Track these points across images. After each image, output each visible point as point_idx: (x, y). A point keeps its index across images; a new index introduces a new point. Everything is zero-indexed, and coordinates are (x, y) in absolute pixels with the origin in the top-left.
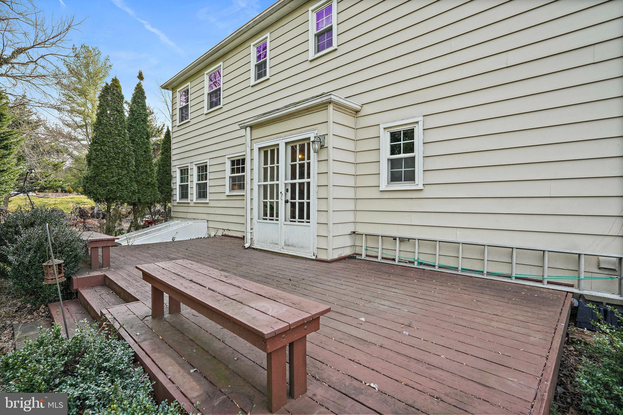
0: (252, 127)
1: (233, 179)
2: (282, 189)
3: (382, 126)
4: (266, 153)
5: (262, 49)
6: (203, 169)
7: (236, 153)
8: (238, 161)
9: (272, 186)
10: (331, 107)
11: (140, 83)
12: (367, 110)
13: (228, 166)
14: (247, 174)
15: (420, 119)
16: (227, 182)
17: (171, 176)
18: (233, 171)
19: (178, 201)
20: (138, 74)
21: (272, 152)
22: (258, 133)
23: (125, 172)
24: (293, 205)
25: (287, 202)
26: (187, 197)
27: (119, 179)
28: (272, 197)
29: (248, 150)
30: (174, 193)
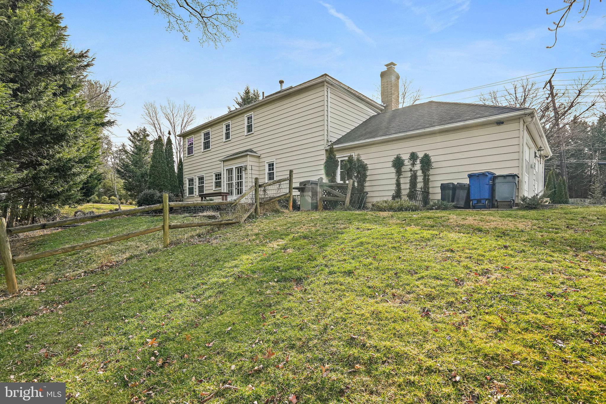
0: (224, 161)
1: (216, 183)
2: (234, 184)
3: (266, 162)
4: (229, 171)
5: (228, 126)
6: (201, 179)
7: (217, 171)
8: (219, 174)
9: (231, 183)
10: (248, 156)
11: (169, 136)
12: (262, 156)
13: (214, 177)
14: (222, 180)
15: (275, 160)
16: (214, 184)
17: (183, 183)
18: (216, 179)
19: (187, 196)
20: (168, 132)
21: (231, 170)
22: (226, 163)
23: (166, 180)
24: (238, 189)
25: (236, 189)
26: (193, 193)
27: (164, 183)
28: (231, 188)
29: (222, 170)
30: (185, 192)
